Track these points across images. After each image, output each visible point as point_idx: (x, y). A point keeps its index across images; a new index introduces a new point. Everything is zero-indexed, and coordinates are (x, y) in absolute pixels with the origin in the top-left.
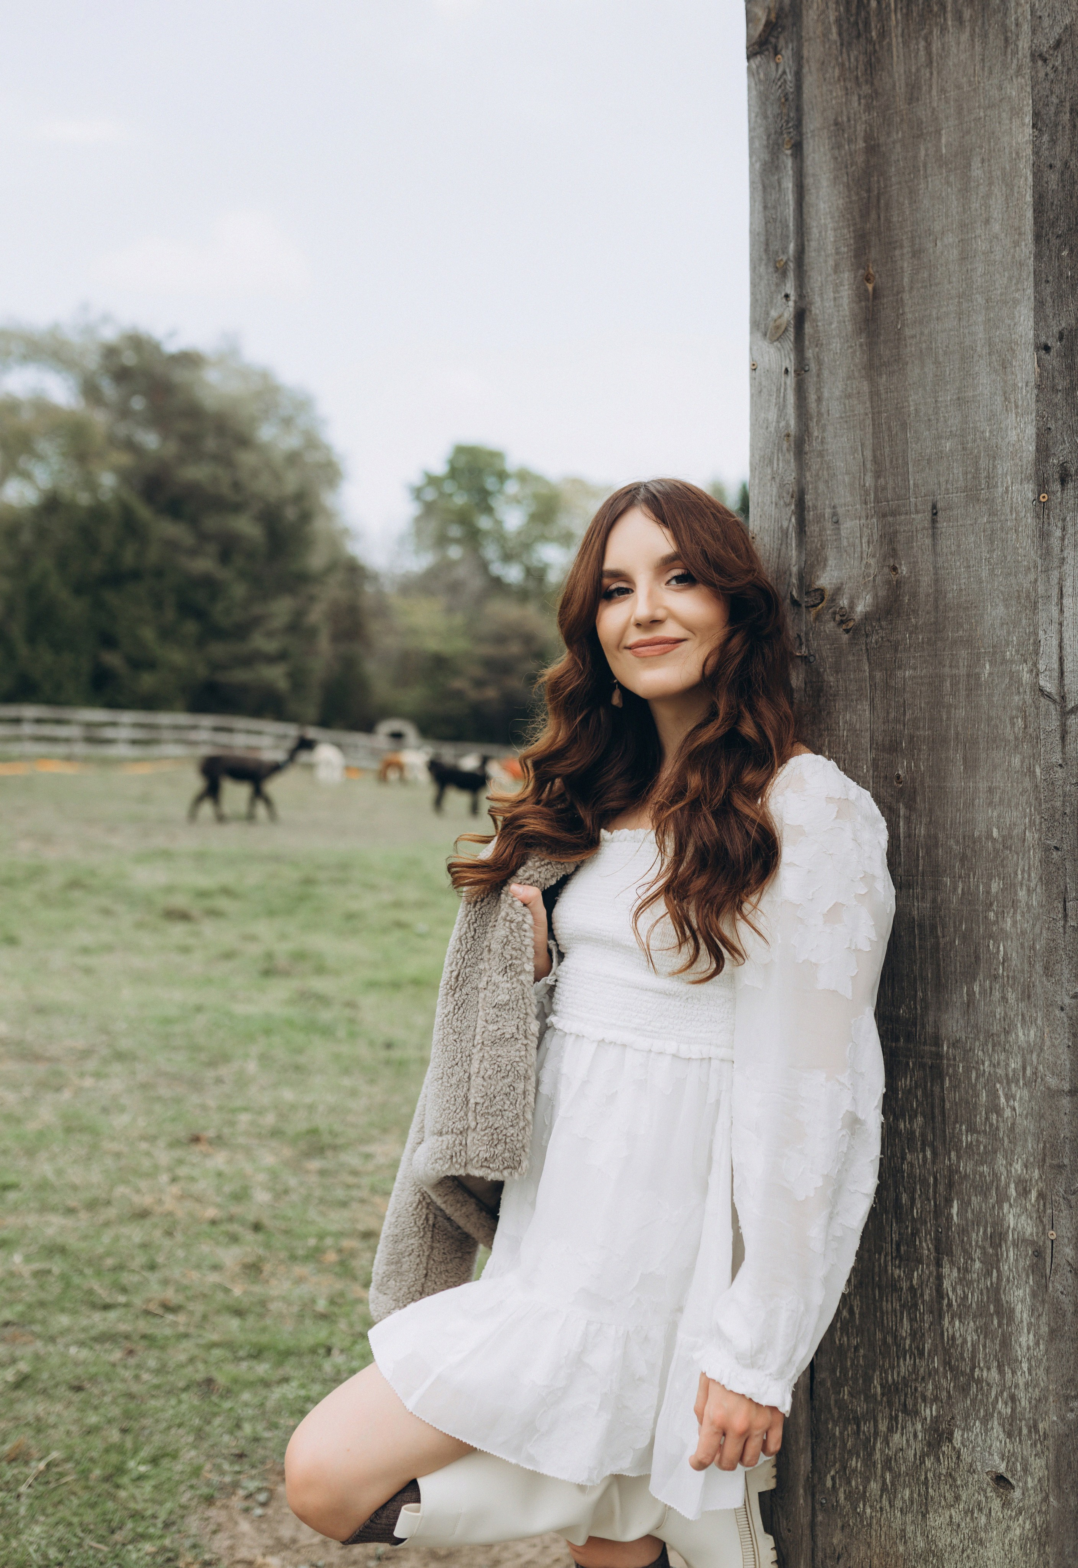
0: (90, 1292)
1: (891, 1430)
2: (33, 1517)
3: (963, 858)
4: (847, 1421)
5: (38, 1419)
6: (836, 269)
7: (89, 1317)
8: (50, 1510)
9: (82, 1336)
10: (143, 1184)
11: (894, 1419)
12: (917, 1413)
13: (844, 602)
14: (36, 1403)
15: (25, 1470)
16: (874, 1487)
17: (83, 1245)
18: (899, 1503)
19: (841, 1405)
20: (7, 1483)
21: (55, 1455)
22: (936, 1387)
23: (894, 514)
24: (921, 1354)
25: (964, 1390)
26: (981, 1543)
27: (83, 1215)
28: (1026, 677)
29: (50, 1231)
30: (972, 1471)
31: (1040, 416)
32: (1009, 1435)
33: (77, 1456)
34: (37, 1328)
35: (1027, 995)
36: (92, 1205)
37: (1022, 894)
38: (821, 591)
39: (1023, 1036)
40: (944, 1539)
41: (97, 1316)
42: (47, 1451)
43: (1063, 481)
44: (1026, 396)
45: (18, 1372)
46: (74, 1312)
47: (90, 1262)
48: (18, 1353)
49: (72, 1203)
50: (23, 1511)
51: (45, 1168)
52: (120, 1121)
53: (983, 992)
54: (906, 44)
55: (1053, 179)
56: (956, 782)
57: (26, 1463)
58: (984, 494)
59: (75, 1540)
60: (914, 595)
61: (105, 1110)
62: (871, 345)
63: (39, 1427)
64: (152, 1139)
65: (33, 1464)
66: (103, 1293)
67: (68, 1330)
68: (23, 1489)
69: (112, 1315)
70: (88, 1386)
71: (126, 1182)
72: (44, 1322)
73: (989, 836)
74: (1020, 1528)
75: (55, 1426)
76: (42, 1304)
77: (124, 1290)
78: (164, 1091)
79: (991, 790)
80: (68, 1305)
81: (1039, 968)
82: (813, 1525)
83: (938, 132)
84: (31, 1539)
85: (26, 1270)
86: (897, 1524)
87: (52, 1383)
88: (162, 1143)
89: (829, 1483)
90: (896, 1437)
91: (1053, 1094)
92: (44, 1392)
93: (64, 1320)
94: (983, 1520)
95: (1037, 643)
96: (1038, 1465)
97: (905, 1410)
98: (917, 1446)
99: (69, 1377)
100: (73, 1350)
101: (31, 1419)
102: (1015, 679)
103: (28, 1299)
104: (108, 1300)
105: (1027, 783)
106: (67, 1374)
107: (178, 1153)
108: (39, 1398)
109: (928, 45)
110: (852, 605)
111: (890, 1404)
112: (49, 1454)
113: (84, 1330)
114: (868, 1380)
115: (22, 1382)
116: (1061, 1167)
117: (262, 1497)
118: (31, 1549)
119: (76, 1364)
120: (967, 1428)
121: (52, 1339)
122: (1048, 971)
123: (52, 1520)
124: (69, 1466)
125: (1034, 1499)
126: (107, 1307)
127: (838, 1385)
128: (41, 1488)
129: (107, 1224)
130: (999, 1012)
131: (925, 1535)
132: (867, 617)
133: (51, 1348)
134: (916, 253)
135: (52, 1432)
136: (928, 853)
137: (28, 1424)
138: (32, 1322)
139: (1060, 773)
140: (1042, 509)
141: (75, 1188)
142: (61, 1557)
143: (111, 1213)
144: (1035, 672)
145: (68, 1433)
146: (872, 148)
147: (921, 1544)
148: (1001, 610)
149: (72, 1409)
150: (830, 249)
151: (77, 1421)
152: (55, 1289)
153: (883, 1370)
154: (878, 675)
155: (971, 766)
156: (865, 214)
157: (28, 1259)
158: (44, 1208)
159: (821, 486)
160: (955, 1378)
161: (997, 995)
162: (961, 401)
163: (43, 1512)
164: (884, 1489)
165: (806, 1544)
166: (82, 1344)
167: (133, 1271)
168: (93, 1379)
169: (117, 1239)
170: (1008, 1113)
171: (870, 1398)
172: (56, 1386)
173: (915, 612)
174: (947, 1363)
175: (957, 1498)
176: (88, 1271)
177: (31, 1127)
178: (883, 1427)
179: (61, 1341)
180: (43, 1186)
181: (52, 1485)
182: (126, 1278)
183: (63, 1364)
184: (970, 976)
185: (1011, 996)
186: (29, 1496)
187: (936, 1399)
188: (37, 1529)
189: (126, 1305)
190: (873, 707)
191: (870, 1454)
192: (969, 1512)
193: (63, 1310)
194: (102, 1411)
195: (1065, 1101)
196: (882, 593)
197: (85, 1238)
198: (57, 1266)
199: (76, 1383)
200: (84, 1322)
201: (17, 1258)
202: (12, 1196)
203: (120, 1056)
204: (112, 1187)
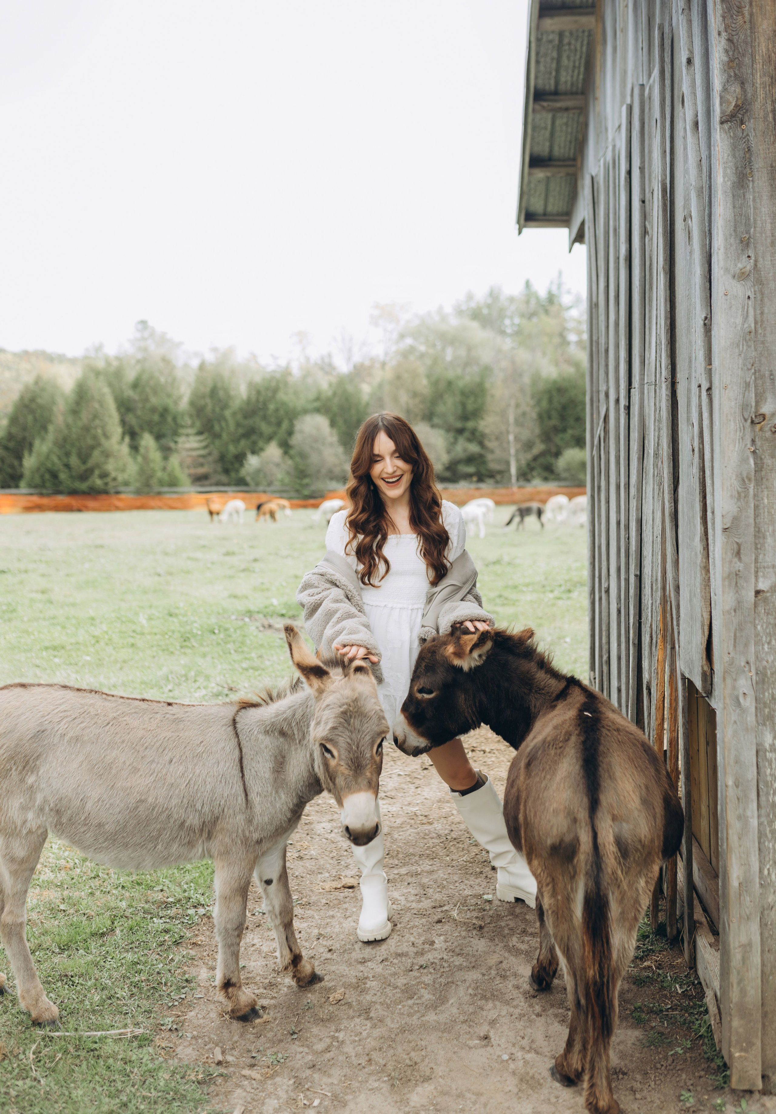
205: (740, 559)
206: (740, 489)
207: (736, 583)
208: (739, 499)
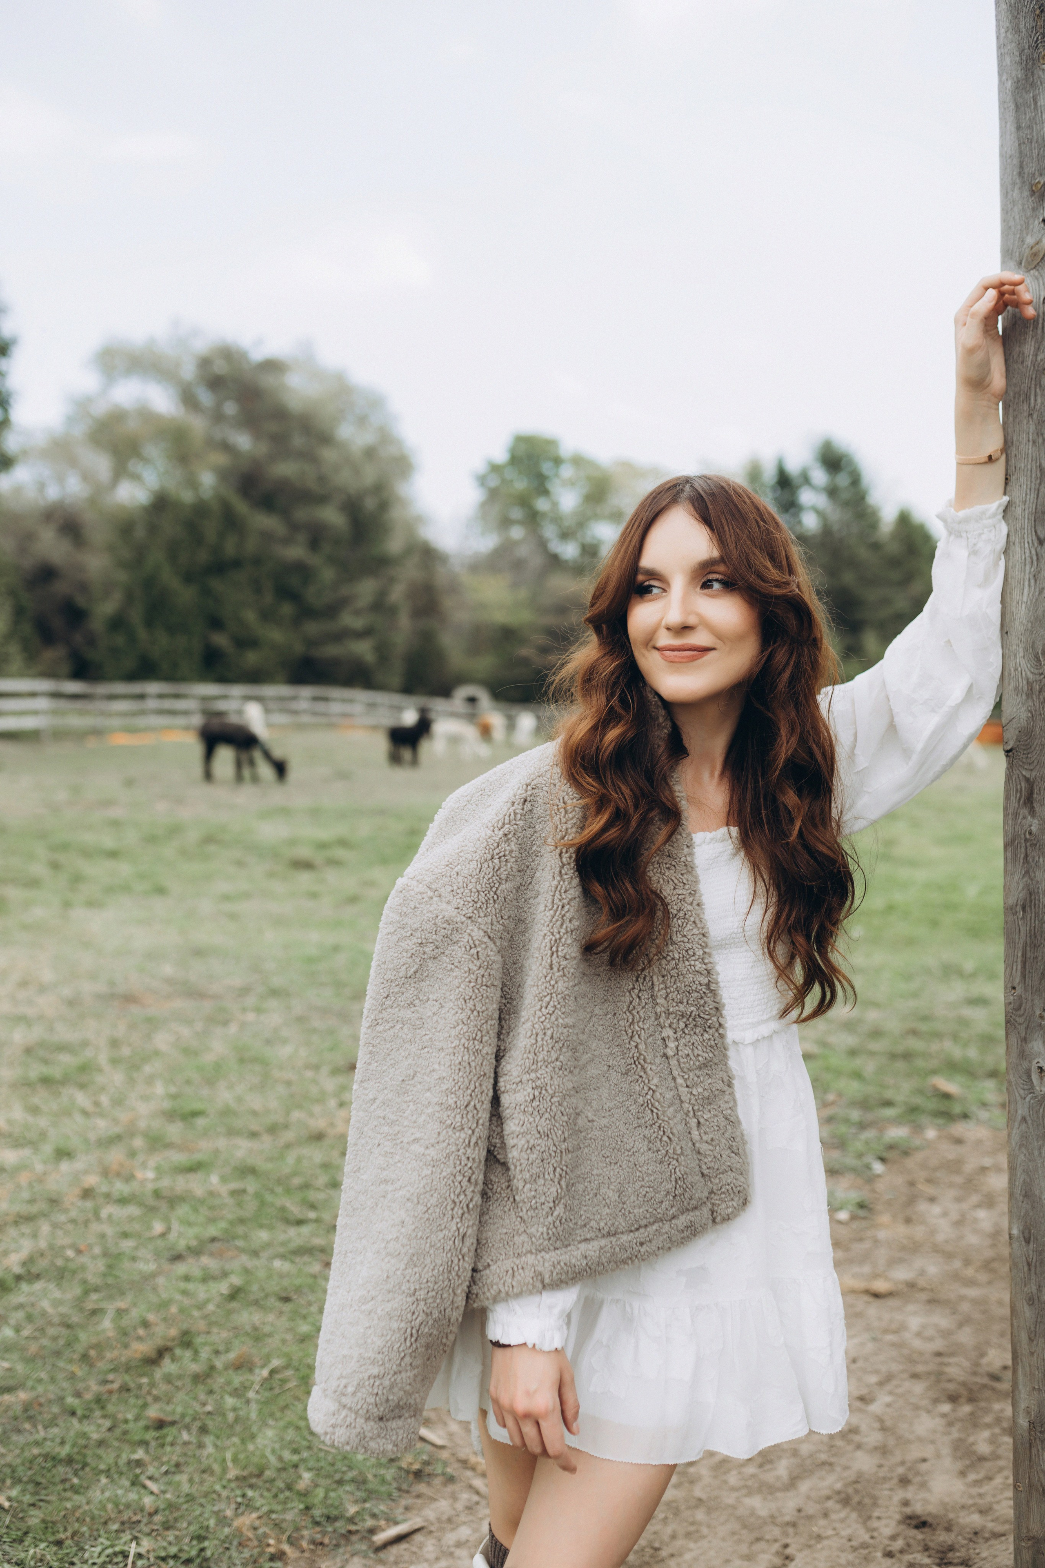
0: (283, 1209)
2: (264, 1422)
5: (256, 1329)
7: (285, 1232)
8: (278, 1414)
9: (281, 1250)
10: (317, 1109)
14: (251, 1314)
15: (251, 1378)
17: (269, 1166)
20: (236, 1389)
21: (276, 1363)
27: (267, 1139)
29: (240, 1154)
33: (295, 1363)
34: (240, 1243)
36: (273, 1129)
41: (292, 1232)
42: (267, 1359)
45: (231, 1285)
46: (270, 1228)
47: (279, 1182)
48: (228, 1267)
49: (254, 1126)
50: (253, 1415)
51: (224, 1096)
52: (286, 1051)
57: (251, 1370)
59: (305, 1443)
61: (268, 1042)
63: (257, 1336)
64: (317, 1068)
65: (257, 1371)
66: (295, 1210)
67: (269, 1245)
68: (251, 1394)
69: (305, 1230)
70: (295, 1297)
71: (300, 1107)
72: (245, 1237)
75: (270, 1335)
76: (242, 1221)
77: (313, 1207)
78: (317, 1022)
80: (265, 1222)
84: (266, 1442)
85: (224, 1190)
87: (262, 1295)
88: (325, 1070)
92: (256, 1303)
93: (263, 1235)
99: (277, 1288)
100: (277, 1264)
101: (248, 1328)
103: (230, 1216)
104: (300, 1216)
106: (273, 1286)
107: (341, 1079)
108: (253, 1309)
112: (269, 1362)
113: (283, 1244)
115: (235, 1294)
118: (268, 1453)
119: (281, 1276)
121: (255, 1254)
123: (282, 1424)
124: (289, 1373)
126: (300, 1222)
128: (267, 1394)
129: (288, 1146)
133: (256, 1262)
135: (270, 1340)
137: (247, 1334)
138: (234, 1238)
141: (255, 1113)
142: (295, 1458)
143: (289, 1136)
145: (284, 1341)
149: (284, 1319)
151: (290, 1330)
152: (251, 1206)
157: (224, 1179)
158: (232, 1132)
163: (272, 1415)
166: (283, 1257)
167: (319, 1189)
168: (298, 1290)
169: (299, 1160)
172: (267, 1296)
176: (279, 1190)
177: (208, 1058)
179: (264, 1255)
180: (227, 1112)
181: (277, 1391)
182: (314, 1196)
183: (270, 1277)
186: (258, 1402)
188: (270, 1433)
189: (317, 1221)
193: (261, 1226)
194: (310, 1319)
197: (270, 1159)
198: (251, 1185)
199: (284, 1295)
200: (282, 1237)
201: (214, 1179)
202: (200, 1122)
203: (275, 993)
204: (288, 1112)
205: (1032, 811)
206: (1031, 676)
207: (1026, 856)
208: (1030, 695)
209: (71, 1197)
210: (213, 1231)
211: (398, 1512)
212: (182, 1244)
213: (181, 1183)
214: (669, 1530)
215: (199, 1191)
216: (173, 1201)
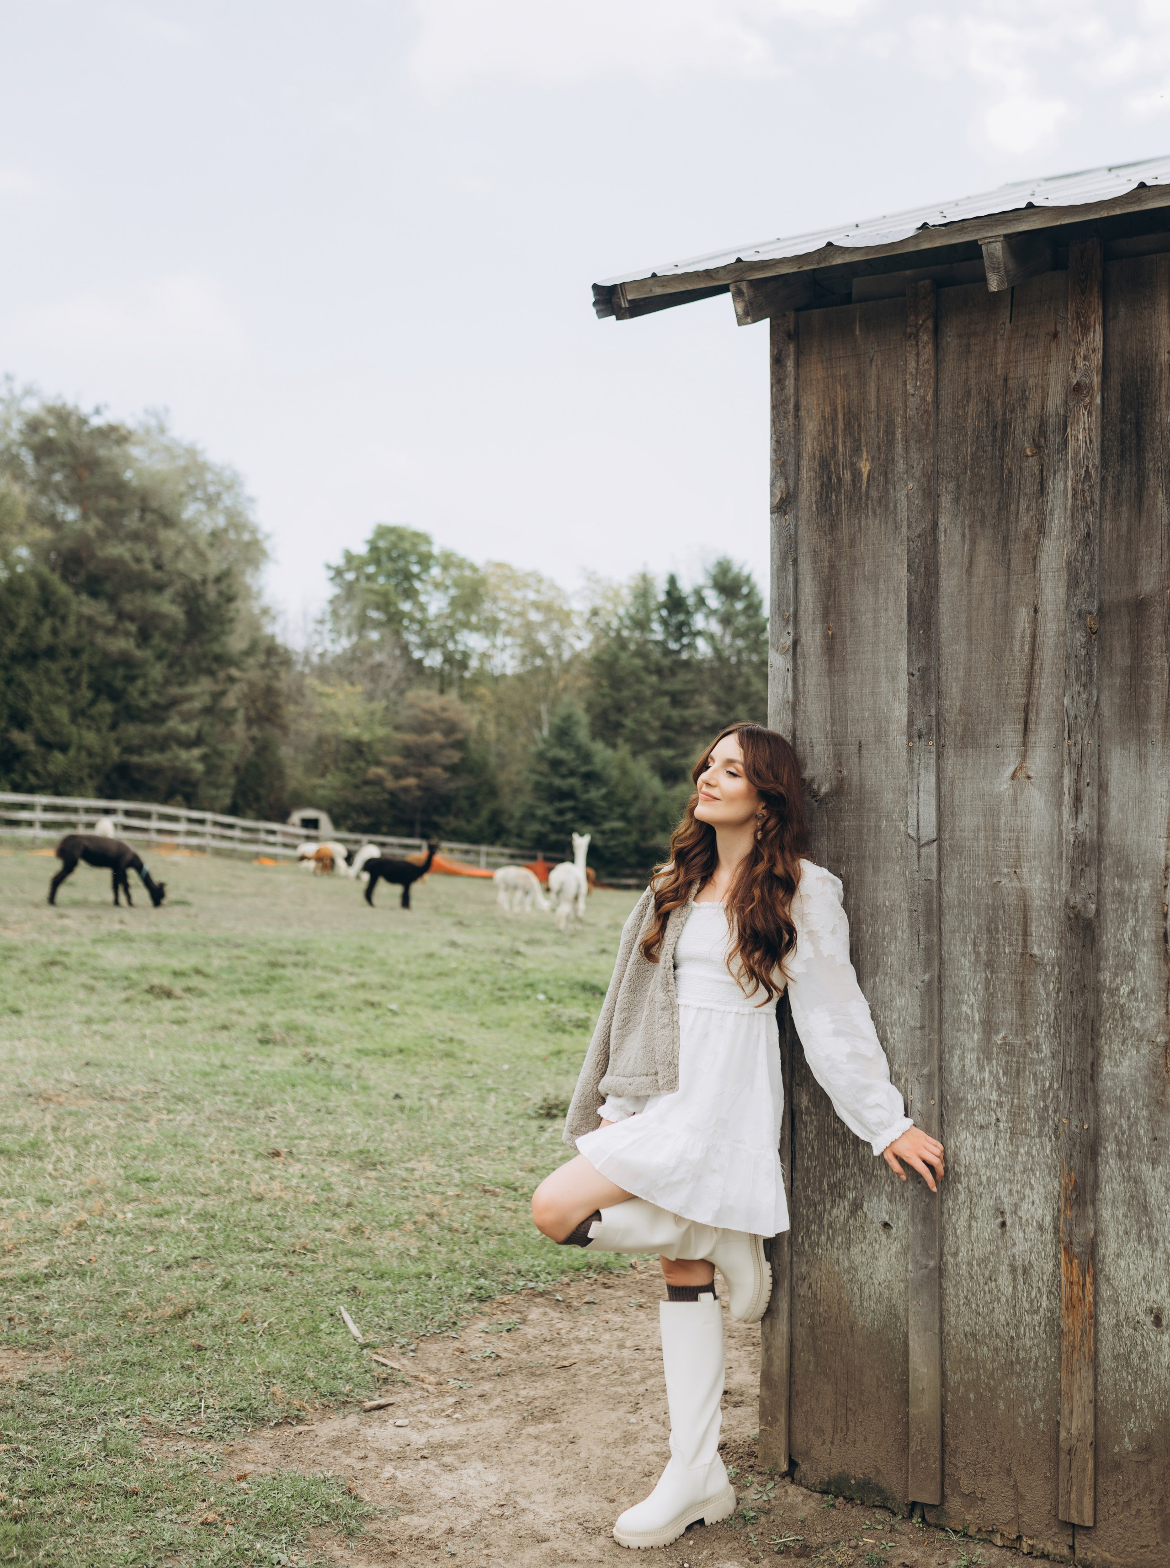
0: (246, 1241)
1: (832, 1207)
3: (872, 915)
4: (810, 1206)
6: (814, 622)
7: (251, 1255)
9: (252, 1265)
11: (834, 1201)
12: (845, 1196)
13: (815, 787)
14: (242, 1296)
16: (823, 1238)
17: (228, 1214)
18: (836, 1245)
19: (807, 1198)
20: (246, 1334)
22: (855, 1182)
23: (840, 745)
24: (848, 1166)
25: (869, 1182)
26: (876, 1259)
27: (216, 1198)
28: (902, 828)
29: (197, 1206)
30: (872, 1222)
31: (909, 706)
32: (890, 1201)
33: (285, 1322)
34: (218, 1260)
35: (901, 982)
37: (899, 933)
38: (804, 780)
39: (899, 1002)
40: (858, 1259)
41: (257, 1255)
43: (920, 737)
44: (903, 694)
46: (239, 1252)
47: (237, 1224)
48: (214, 1272)
49: (202, 1189)
51: (168, 1168)
53: (881, 981)
54: (849, 519)
55: (916, 596)
56: (869, 877)
57: (254, 1324)
58: (883, 739)
60: (850, 785)
61: (189, 1134)
62: (831, 660)
63: (252, 1308)
65: (259, 1324)
67: (241, 1262)
68: (257, 1336)
69: (268, 1254)
70: (273, 1289)
71: (237, 1178)
72: (220, 1257)
73: (884, 905)
74: (895, 1247)
76: (214, 1247)
79: (885, 882)
81: (907, 969)
82: (791, 1263)
83: (864, 564)
85: (194, 1228)
86: (834, 1257)
88: (249, 1156)
89: (800, 1240)
90: (835, 1210)
91: (913, 1029)
94: (877, 1247)
95: (907, 812)
96: (904, 1215)
97: (840, 1197)
98: (845, 1214)
102: (897, 829)
105: (902, 879)
109: (860, 523)
110: (819, 788)
111: (832, 1194)
114: (821, 1183)
116: (915, 1064)
117: (412, 1347)
120: (870, 1201)
122: (911, 970)
125: (902, 1232)
127: (805, 1188)
129: (237, 1202)
130: (888, 991)
131: (849, 1259)
132: (826, 794)
134: (853, 620)
136: (855, 913)
138: (213, 1257)
139: (917, 875)
140: (910, 750)
141: (200, 1181)
143: (235, 1196)
144: (906, 825)
146: (832, 567)
147: (847, 1264)
148: (891, 795)
149: (268, 1300)
150: (811, 612)
151: (275, 1306)
152: (220, 1239)
153: (829, 1177)
154: (832, 824)
155: (876, 870)
156: (828, 597)
157: (190, 1221)
158: (185, 1193)
159: (805, 728)
160: (865, 1176)
161: (887, 982)
162: (873, 694)
164: (828, 1238)
165: (788, 1272)
167: (271, 1230)
168: (274, 1286)
169: (249, 1212)
170: (891, 1041)
171: (822, 1192)
172: (251, 1288)
173: (850, 794)
174: (860, 1169)
175: (865, 1238)
176: (239, 1229)
178: (828, 1207)
181: (276, 1335)
182: (267, 1234)
183: (249, 1278)
184: (874, 974)
185: (894, 983)
186: (263, 1340)
187: (855, 1188)
189: (276, 1249)
190: (829, 840)
191: (822, 1222)
192: (871, 1244)
193: (231, 1251)
195: (918, 1032)
196: (834, 783)
197: (225, 1210)
198: (215, 1225)
199: (264, 1287)
200: (251, 1258)
201: (183, 1221)
202: (156, 1185)
203: (180, 1099)
204: (229, 1181)
209: (67, 1229)
210: (194, 1252)
211: (376, 1397)
212: (171, 1260)
213: (157, 1223)
214: (561, 1402)
215: (174, 1228)
216: (155, 1234)
